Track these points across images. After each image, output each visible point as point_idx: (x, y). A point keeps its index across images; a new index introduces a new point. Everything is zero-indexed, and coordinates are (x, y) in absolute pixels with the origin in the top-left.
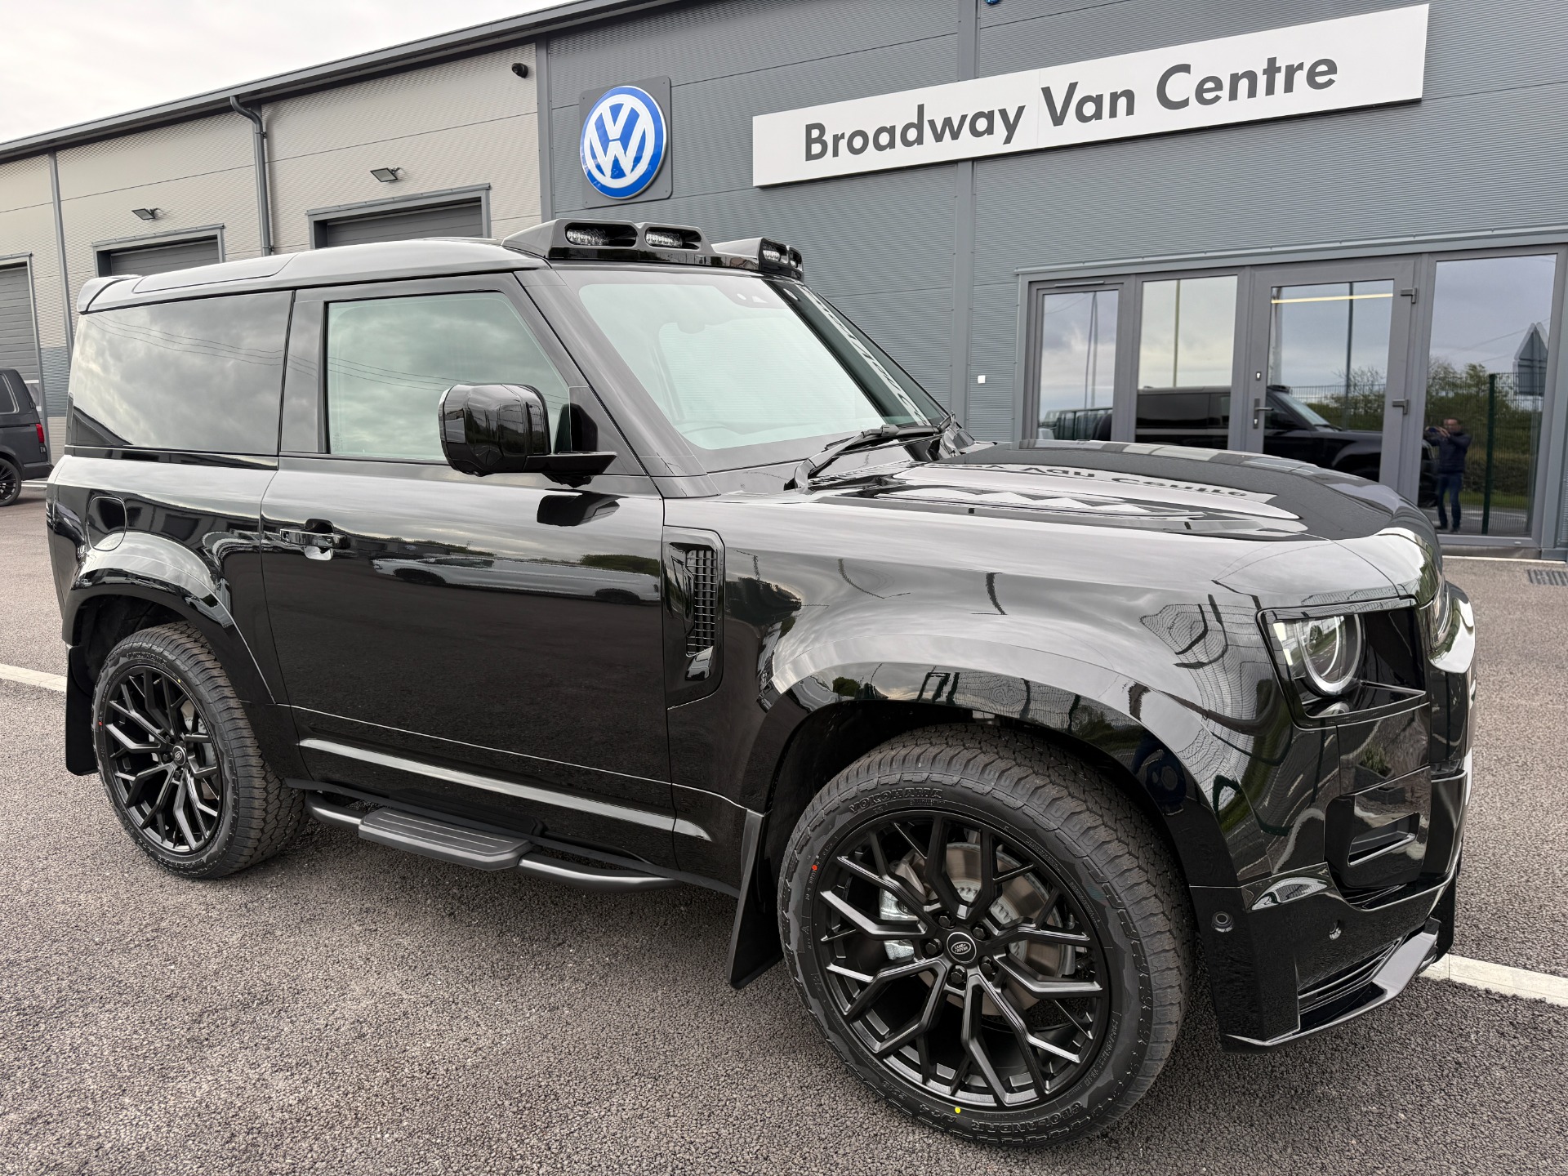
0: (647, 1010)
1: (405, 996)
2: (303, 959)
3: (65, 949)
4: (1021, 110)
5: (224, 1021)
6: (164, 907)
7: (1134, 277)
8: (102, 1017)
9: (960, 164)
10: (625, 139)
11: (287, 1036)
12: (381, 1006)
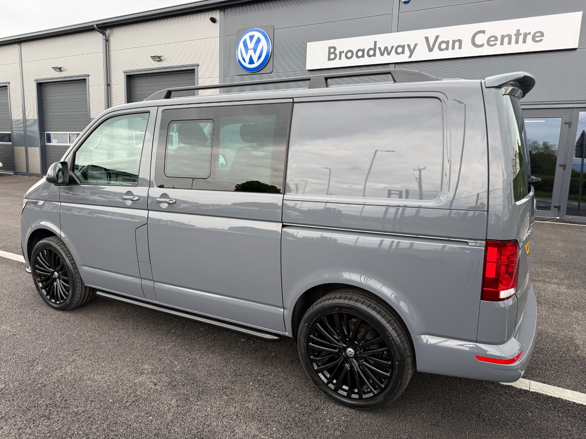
4: (416, 45)
9: (390, 65)
10: (255, 48)
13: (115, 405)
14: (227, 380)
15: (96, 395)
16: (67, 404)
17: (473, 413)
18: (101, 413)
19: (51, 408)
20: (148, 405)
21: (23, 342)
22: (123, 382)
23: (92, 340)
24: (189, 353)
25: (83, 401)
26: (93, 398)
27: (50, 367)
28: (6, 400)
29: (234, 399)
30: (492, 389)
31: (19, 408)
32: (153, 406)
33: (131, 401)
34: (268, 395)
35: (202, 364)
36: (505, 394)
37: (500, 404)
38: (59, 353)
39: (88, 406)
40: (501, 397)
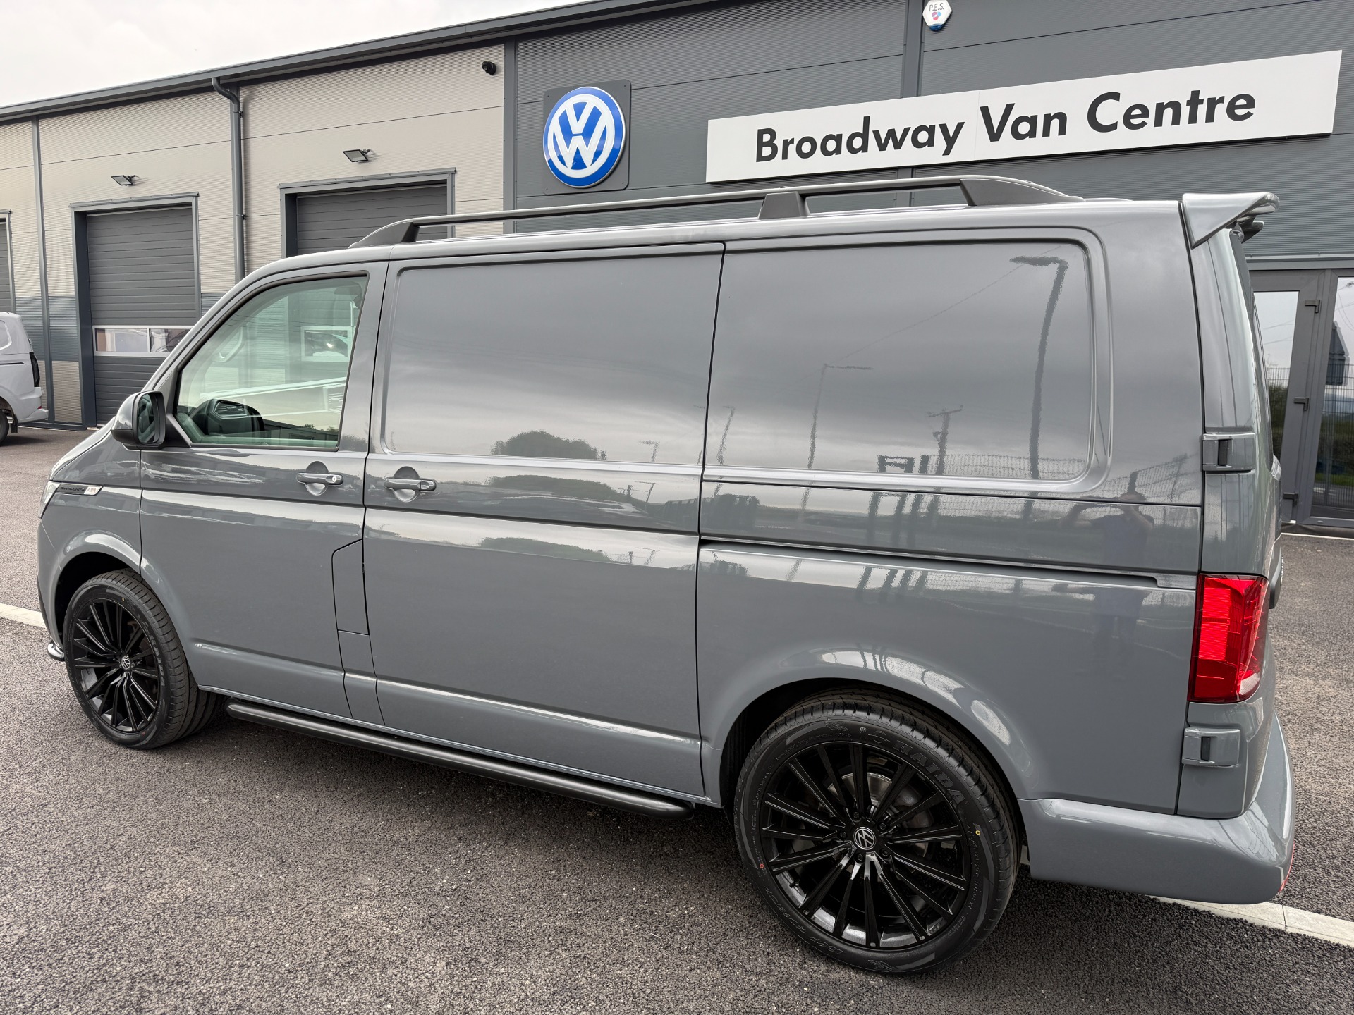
4: (960, 125)
9: (900, 171)
10: (587, 133)
13: (300, 977)
14: (563, 913)
15: (251, 952)
16: (183, 975)
17: (1159, 987)
18: (266, 995)
19: (143, 984)
20: (378, 974)
21: (65, 823)
22: (313, 920)
23: (230, 816)
24: (467, 846)
25: (220, 967)
26: (245, 959)
27: (133, 882)
28: (35, 964)
29: (585, 957)
30: (1196, 928)
31: (66, 984)
32: (391, 977)
33: (335, 965)
34: (665, 949)
35: (500, 874)
36: (1228, 940)
37: (1221, 963)
38: (154, 849)
39: (234, 977)
40: (1220, 948)
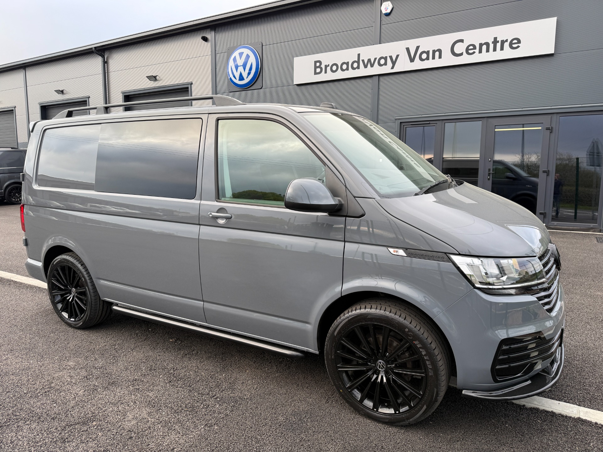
0: (249, 427)
1: (150, 420)
2: (108, 402)
3: (12, 396)
4: (398, 56)
5: (75, 430)
6: (53, 378)
7: (441, 121)
8: (25, 427)
9: (374, 77)
10: (244, 66)
11: (100, 437)
12: (140, 424)
